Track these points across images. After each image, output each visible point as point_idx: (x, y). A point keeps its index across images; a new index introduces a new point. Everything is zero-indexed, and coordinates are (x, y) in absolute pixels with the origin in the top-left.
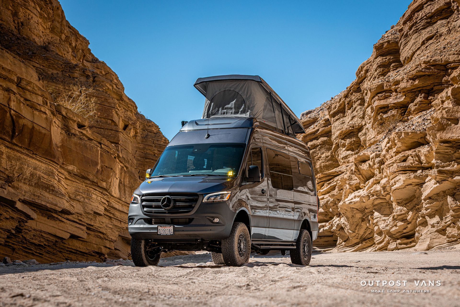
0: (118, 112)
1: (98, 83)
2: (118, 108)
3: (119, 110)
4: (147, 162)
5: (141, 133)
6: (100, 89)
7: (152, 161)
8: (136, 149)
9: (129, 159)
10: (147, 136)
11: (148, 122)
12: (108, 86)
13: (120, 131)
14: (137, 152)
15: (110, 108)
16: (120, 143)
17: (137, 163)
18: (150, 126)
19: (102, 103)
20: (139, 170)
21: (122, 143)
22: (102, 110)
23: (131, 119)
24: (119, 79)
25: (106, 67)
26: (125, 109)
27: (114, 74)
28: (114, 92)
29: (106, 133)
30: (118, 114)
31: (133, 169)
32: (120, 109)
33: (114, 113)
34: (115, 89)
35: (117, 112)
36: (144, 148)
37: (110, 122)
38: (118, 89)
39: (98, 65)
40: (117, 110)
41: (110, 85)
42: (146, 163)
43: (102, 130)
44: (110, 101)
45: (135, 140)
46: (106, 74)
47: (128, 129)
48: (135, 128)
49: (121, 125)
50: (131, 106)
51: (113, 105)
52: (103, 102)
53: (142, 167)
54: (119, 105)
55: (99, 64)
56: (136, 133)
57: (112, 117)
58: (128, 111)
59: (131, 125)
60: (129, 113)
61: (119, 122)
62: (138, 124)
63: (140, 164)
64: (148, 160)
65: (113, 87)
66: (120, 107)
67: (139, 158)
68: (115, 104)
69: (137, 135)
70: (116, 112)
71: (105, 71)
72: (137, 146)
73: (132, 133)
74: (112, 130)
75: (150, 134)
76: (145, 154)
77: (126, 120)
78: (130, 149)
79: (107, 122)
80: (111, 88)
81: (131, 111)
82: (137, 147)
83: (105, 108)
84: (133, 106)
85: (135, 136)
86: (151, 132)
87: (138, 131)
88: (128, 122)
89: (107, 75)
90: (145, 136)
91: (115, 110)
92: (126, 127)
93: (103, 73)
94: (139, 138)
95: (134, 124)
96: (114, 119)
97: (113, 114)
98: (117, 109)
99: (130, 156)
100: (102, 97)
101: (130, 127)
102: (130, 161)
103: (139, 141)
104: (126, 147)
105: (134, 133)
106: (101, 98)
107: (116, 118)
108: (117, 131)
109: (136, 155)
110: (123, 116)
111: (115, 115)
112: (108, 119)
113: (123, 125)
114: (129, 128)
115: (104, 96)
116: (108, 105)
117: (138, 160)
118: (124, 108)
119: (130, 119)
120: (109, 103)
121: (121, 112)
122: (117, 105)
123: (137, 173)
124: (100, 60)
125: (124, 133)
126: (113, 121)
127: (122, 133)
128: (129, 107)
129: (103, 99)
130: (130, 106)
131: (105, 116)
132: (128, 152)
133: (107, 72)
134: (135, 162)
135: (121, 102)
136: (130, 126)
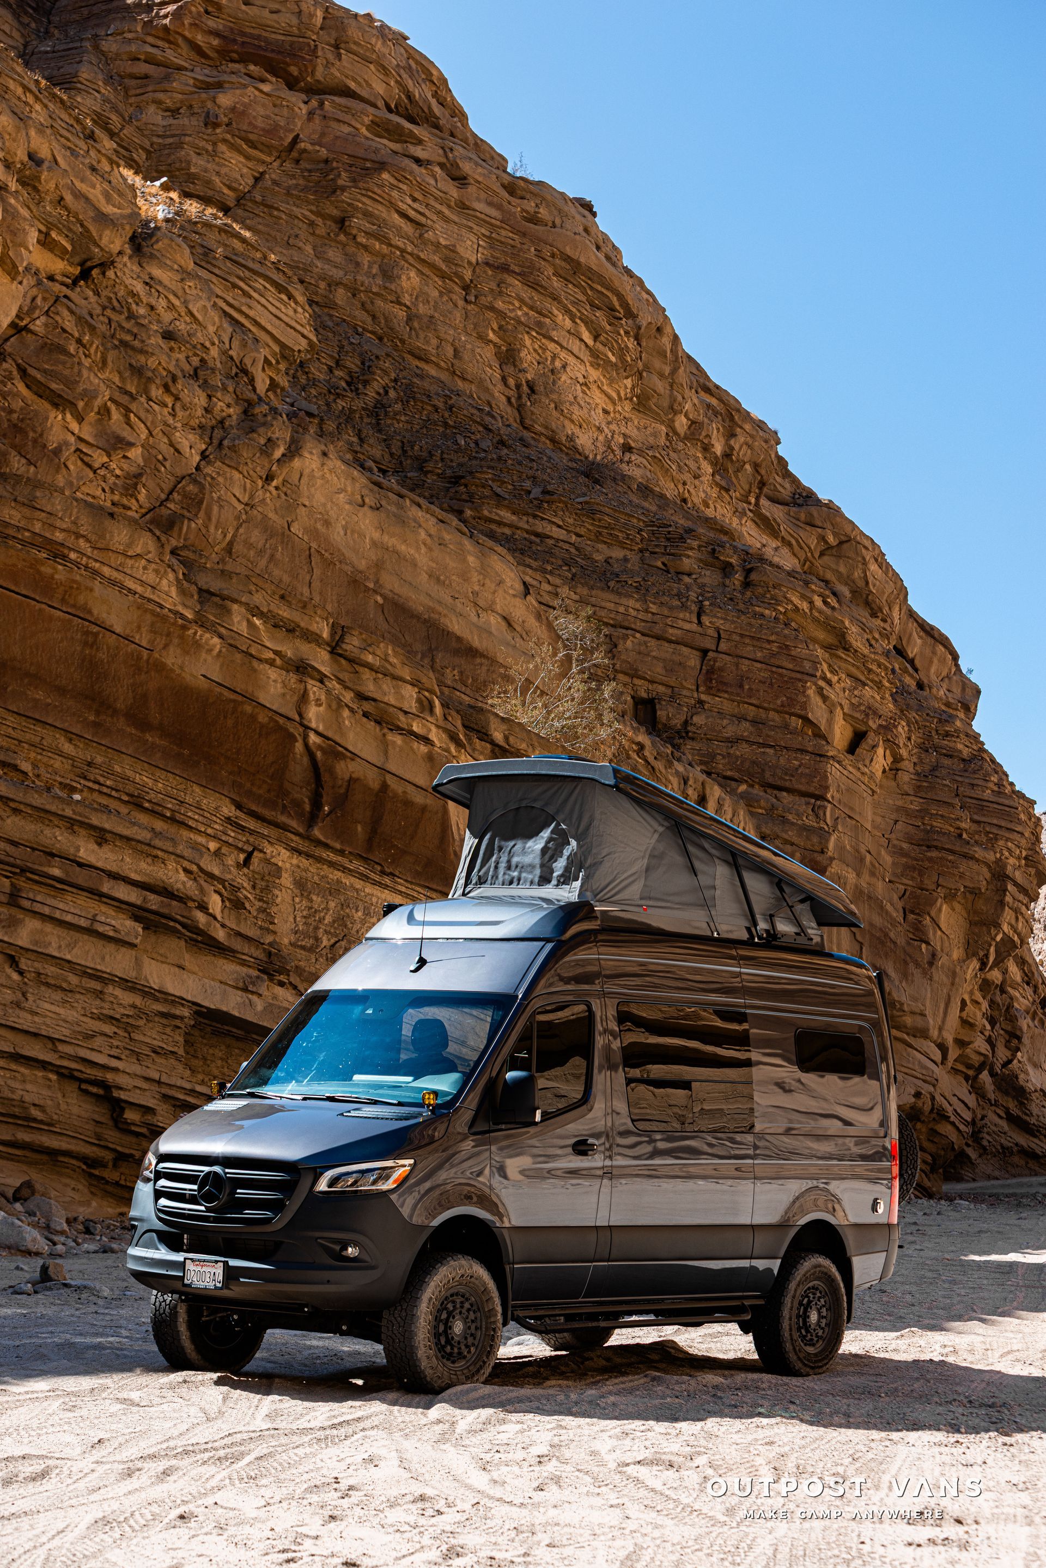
0: (828, 691)
1: (760, 590)
2: (829, 675)
3: (829, 683)
4: (930, 859)
5: (915, 759)
6: (767, 612)
7: (950, 858)
8: (894, 816)
9: (863, 849)
10: (934, 769)
11: (940, 721)
12: (796, 600)
13: (830, 754)
14: (899, 826)
15: (799, 676)
16: (829, 796)
17: (893, 863)
18: (947, 734)
19: (773, 661)
20: (902, 887)
21: (837, 796)
22: (771, 684)
23: (875, 713)
24: (888, 558)
25: (838, 519)
26: (857, 679)
27: (867, 543)
28: (815, 620)
29: (782, 761)
30: (825, 698)
31: (880, 885)
32: (835, 679)
33: (811, 692)
34: (820, 612)
35: (822, 689)
36: (923, 813)
37: (796, 723)
38: (828, 611)
39: (812, 515)
40: (822, 683)
41: (803, 597)
42: (927, 864)
43: (770, 751)
44: (801, 651)
45: (893, 784)
46: (841, 543)
47: (864, 746)
48: (891, 744)
49: (840, 734)
50: (879, 666)
51: (807, 666)
52: (773, 655)
53: (913, 879)
54: (830, 666)
55: (814, 510)
56: (897, 759)
57: (804, 706)
58: (864, 684)
59: (877, 732)
60: (868, 692)
61: (830, 722)
62: (902, 729)
63: (906, 867)
64: (934, 854)
65: (811, 603)
66: (834, 672)
67: (905, 846)
68: (815, 663)
69: (899, 766)
70: (820, 691)
71: (835, 535)
72: (900, 803)
73: (881, 760)
74: (803, 751)
75: (946, 762)
76: (928, 832)
77: (857, 715)
78: (868, 815)
79: (786, 726)
80: (805, 606)
81: (879, 686)
82: (899, 809)
83: (781, 675)
84: (886, 668)
85: (894, 769)
86: (951, 756)
87: (904, 752)
88: (866, 724)
89: (845, 546)
90: (927, 768)
91: (816, 684)
92: (857, 741)
93: (831, 539)
94: (905, 777)
95: (887, 728)
96: (810, 715)
97: (808, 696)
98: (824, 678)
99: (867, 843)
100: (773, 638)
101: (871, 738)
102: (868, 857)
103: (906, 787)
104: (852, 809)
105: (890, 759)
106: (769, 642)
107: (818, 712)
108: (821, 756)
109: (893, 836)
110: (845, 703)
111: (816, 700)
112: (791, 714)
113: (849, 734)
114: (870, 742)
115: (777, 634)
116: (791, 666)
117: (903, 853)
118: (849, 675)
119: (871, 711)
120: (794, 658)
121: (841, 688)
122: (825, 666)
123: (895, 897)
124: (820, 496)
125: (846, 762)
126: (806, 720)
127: (839, 762)
128: (870, 671)
129: (774, 647)
130: (874, 667)
131: (779, 702)
132: (858, 827)
133: (843, 538)
134: (888, 859)
135: (840, 653)
136: (871, 735)
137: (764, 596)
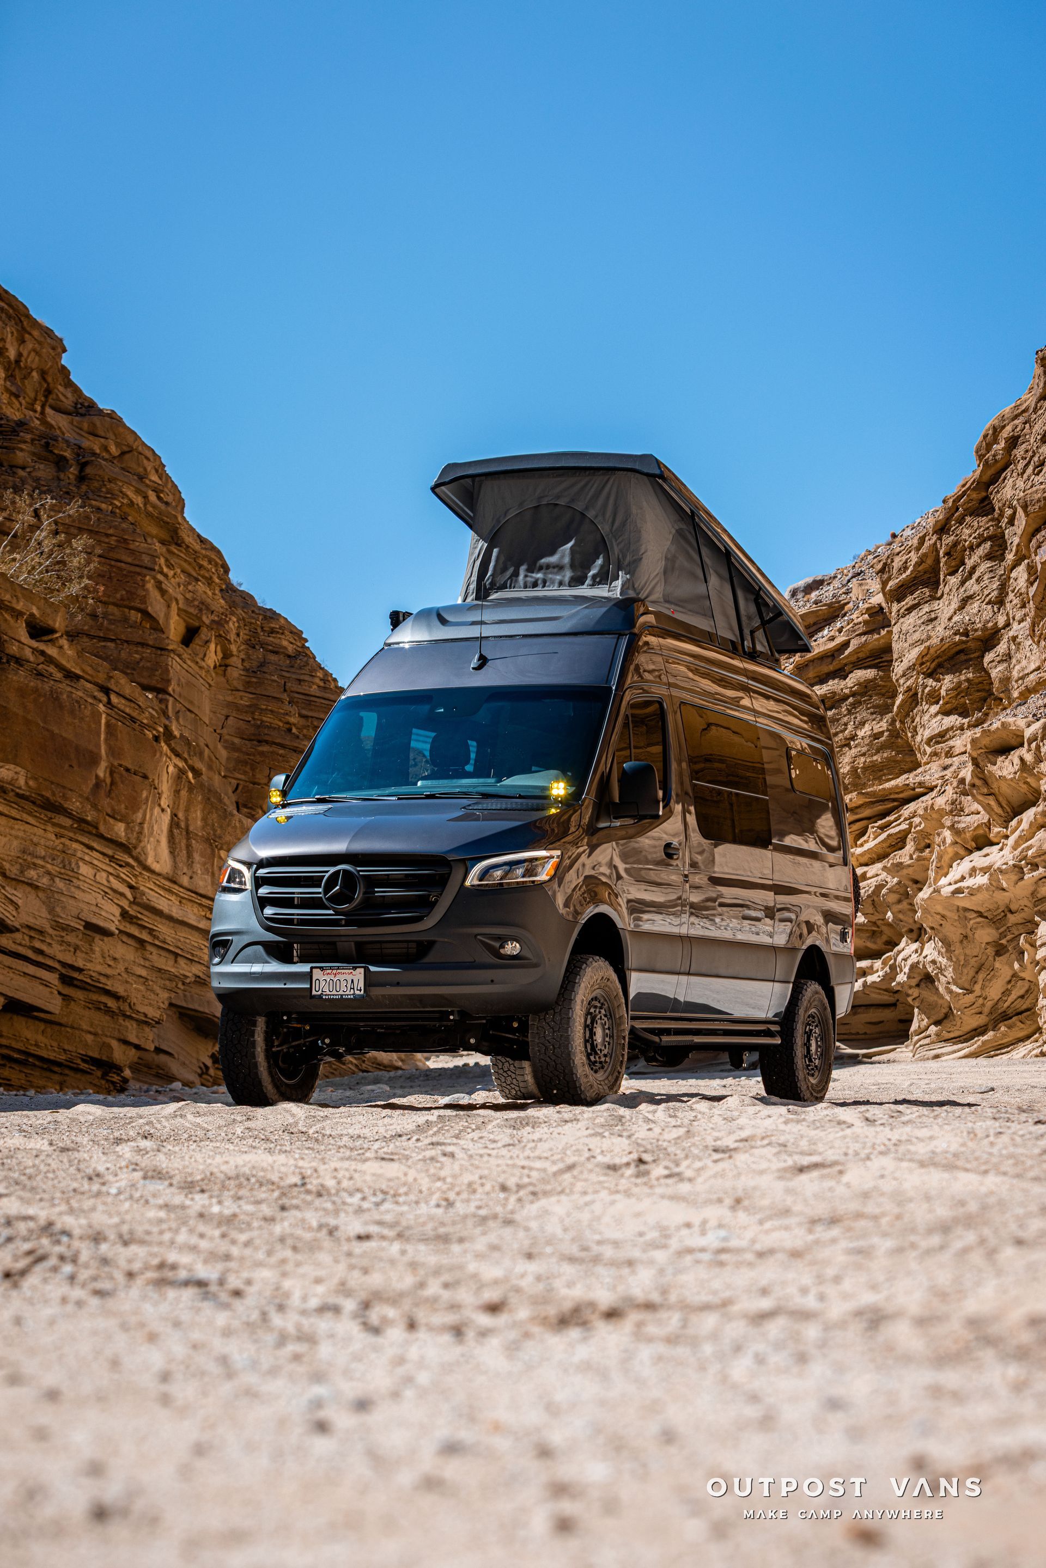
0: (166, 585)
1: (96, 484)
2: (165, 570)
3: (166, 576)
4: (262, 754)
5: (242, 655)
6: (103, 506)
7: (281, 752)
8: (225, 712)
9: (202, 744)
10: (262, 665)
11: (265, 618)
12: (131, 494)
13: (170, 647)
14: (231, 721)
15: (138, 569)
16: (170, 689)
17: (228, 759)
18: (272, 631)
19: (111, 555)
20: (234, 782)
21: (178, 689)
22: (110, 578)
23: (208, 608)
24: (168, 470)
25: (121, 430)
26: (189, 575)
27: (149, 454)
28: (149, 515)
29: (123, 655)
30: (163, 592)
31: (217, 779)
32: (171, 573)
33: (150, 586)
34: (154, 507)
35: (160, 582)
36: (253, 708)
37: (135, 616)
38: (162, 506)
39: (94, 425)
40: (160, 577)
41: (138, 491)
42: (258, 758)
43: (111, 645)
44: (139, 545)
45: (222, 679)
46: (123, 453)
47: (197, 641)
48: (222, 639)
49: (175, 628)
50: (210, 562)
51: (146, 560)
52: (112, 549)
53: (245, 773)
54: (167, 560)
55: (97, 420)
56: (227, 655)
57: (144, 600)
58: (197, 580)
59: (210, 628)
60: (201, 587)
61: (167, 616)
62: (232, 625)
63: (238, 761)
64: (265, 748)
65: (146, 497)
66: (170, 566)
67: (237, 741)
68: (154, 557)
69: (228, 662)
70: (159, 585)
71: (118, 445)
72: (230, 699)
73: (213, 656)
74: (144, 644)
75: (273, 658)
76: (258, 727)
77: (192, 610)
78: (206, 711)
79: (126, 619)
80: (139, 500)
81: (209, 581)
82: (229, 705)
83: (120, 569)
84: (216, 564)
85: (223, 666)
86: (276, 653)
87: (233, 648)
88: (200, 619)
89: (127, 456)
90: (255, 664)
91: (154, 578)
92: (190, 636)
93: (114, 450)
94: (235, 673)
95: (219, 624)
96: (150, 609)
97: (147, 590)
98: (162, 572)
99: (207, 736)
100: (111, 531)
101: (204, 634)
102: (207, 750)
103: (235, 683)
104: (191, 703)
105: (220, 655)
106: (107, 535)
107: (156, 606)
108: (162, 649)
109: (225, 731)
110: (180, 597)
111: (154, 594)
112: (131, 608)
113: (182, 629)
114: (203, 637)
115: (116, 528)
116: (129, 560)
117: (231, 747)
118: (183, 571)
119: (204, 606)
120: (133, 552)
121: (174, 583)
122: (162, 561)
123: (230, 791)
124: (101, 407)
125: (185, 656)
126: (146, 614)
127: (179, 656)
128: (201, 566)
129: (113, 541)
130: (205, 563)
131: (118, 596)
132: (197, 719)
133: (126, 449)
134: (223, 753)
135: (173, 548)
136: (204, 630)
137: (99, 490)
